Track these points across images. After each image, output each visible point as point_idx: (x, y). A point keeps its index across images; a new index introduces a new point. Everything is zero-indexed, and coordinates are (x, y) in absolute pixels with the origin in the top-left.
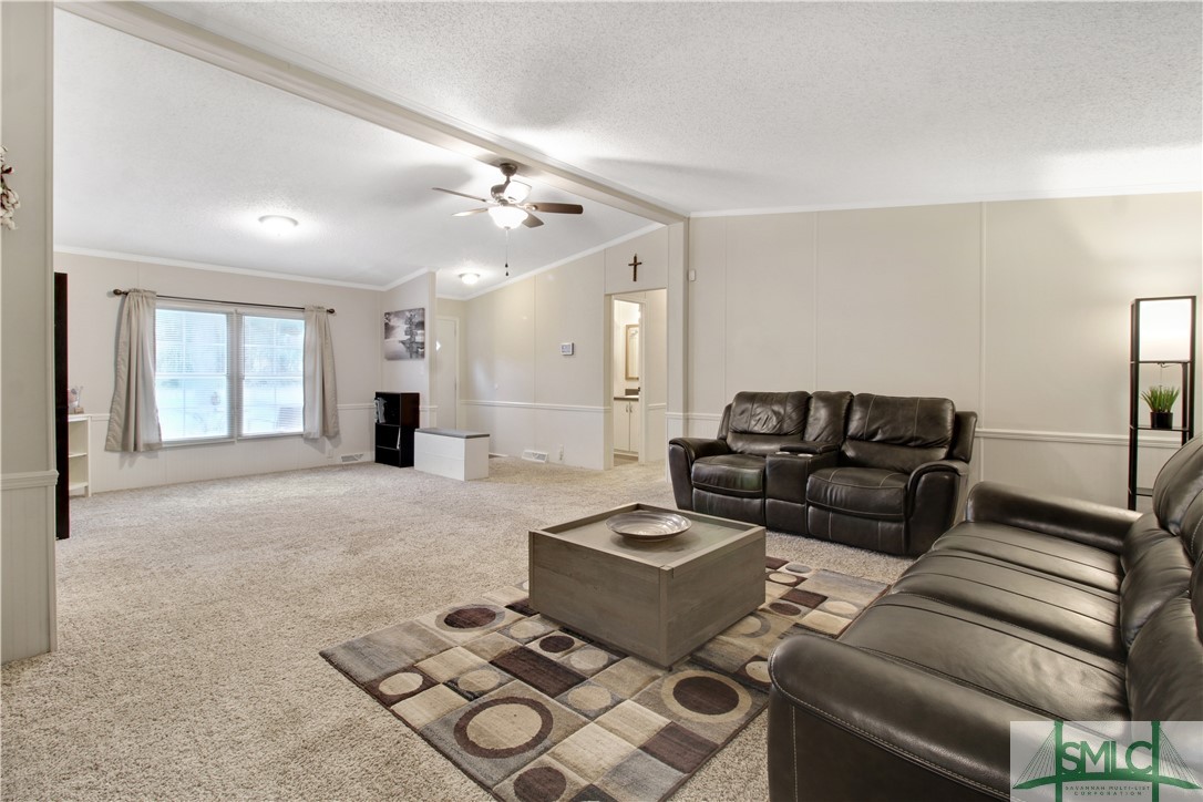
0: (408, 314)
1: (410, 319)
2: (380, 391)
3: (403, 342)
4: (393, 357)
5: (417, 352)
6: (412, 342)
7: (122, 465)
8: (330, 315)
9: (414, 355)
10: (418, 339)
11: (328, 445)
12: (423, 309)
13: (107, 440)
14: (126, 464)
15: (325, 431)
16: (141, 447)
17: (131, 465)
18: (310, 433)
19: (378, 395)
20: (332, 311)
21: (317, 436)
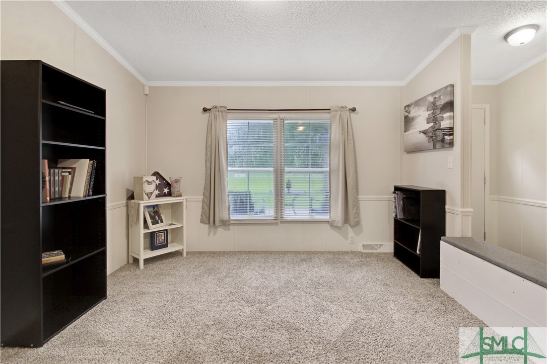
0: (431, 99)
1: (434, 103)
2: (399, 184)
3: (425, 132)
4: (414, 150)
5: (443, 140)
6: (435, 130)
7: (209, 234)
8: (353, 115)
9: (438, 145)
10: (445, 124)
11: (351, 232)
12: (452, 86)
13: (202, 215)
14: (212, 233)
15: (346, 220)
16: (217, 223)
17: (214, 235)
18: (334, 221)
19: (397, 189)
20: (354, 110)
21: (340, 225)
